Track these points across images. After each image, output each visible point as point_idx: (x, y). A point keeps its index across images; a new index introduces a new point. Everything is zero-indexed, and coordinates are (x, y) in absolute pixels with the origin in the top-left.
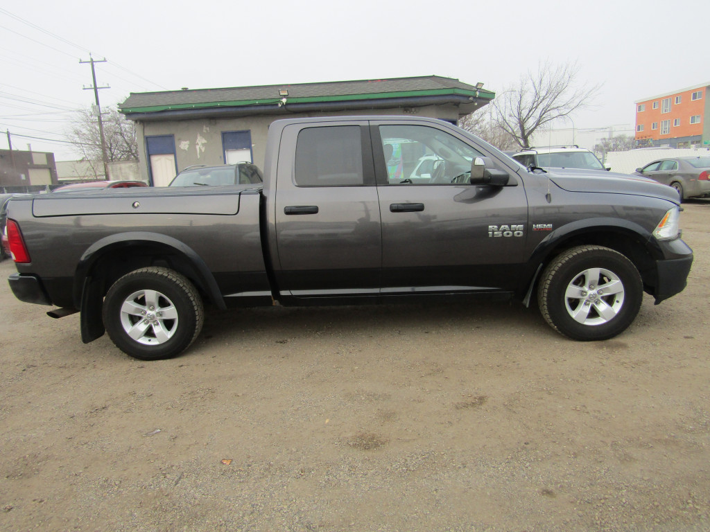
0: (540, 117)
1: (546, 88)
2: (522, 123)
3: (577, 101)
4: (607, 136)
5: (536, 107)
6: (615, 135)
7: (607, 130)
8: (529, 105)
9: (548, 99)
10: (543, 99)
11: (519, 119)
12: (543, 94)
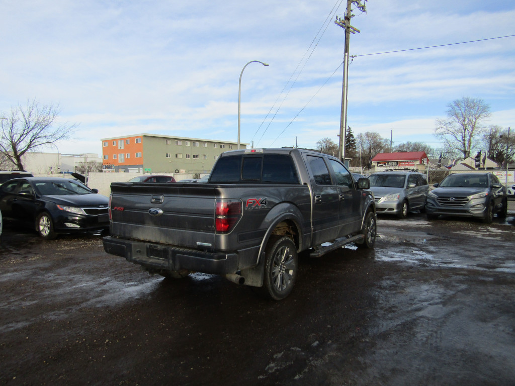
0: (31, 142)
1: (35, 120)
2: (14, 146)
3: (61, 134)
4: (83, 160)
5: (27, 134)
6: (89, 160)
7: (83, 156)
8: (21, 132)
9: (37, 129)
10: (33, 129)
11: (12, 142)
12: (32, 124)
